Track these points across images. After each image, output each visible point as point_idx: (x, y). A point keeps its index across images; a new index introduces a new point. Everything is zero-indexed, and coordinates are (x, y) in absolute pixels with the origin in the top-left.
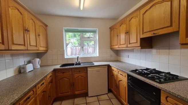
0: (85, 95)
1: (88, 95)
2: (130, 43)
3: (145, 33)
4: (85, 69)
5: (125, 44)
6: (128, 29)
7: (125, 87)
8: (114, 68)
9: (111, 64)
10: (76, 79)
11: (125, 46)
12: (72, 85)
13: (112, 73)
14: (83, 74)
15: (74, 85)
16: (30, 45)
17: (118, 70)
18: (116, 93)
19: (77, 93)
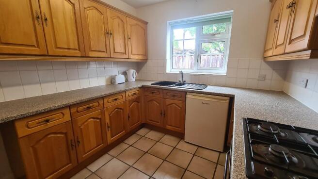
1: (184, 139)
4: (183, 95)
10: (169, 106)
14: (179, 102)
16: (115, 52)
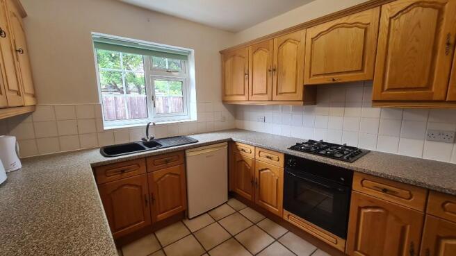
0: (182, 216)
1: (188, 216)
2: (279, 91)
3: (314, 75)
4: (179, 156)
5: (267, 93)
6: (275, 62)
7: (277, 180)
8: (244, 145)
9: (235, 137)
10: (159, 183)
11: (266, 98)
12: (149, 200)
13: (240, 156)
14: (175, 168)
15: (153, 199)
17: (258, 150)
18: (250, 196)
19: (161, 217)
